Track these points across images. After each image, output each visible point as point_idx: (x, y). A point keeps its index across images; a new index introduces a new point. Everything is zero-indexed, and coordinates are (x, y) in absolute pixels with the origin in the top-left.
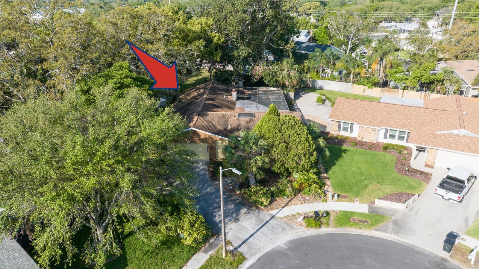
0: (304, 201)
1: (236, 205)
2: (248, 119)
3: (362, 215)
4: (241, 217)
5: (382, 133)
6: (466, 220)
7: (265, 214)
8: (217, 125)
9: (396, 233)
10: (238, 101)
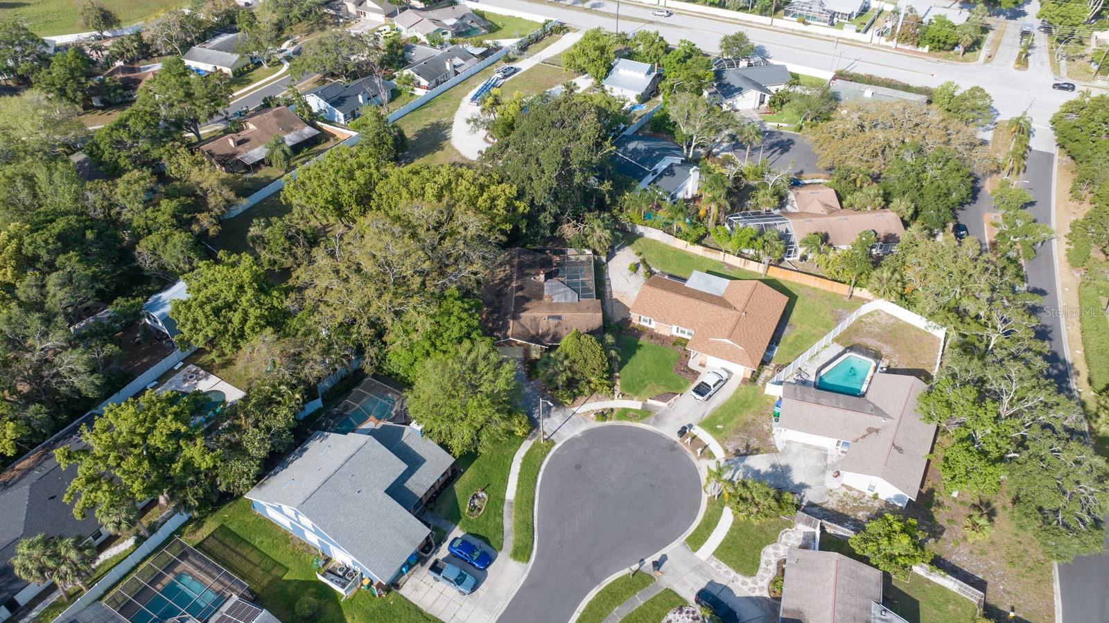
0: (598, 399)
2: (556, 321)
3: (636, 411)
4: (552, 414)
5: (675, 328)
6: (704, 414)
7: (569, 412)
8: (529, 328)
9: (654, 424)
10: (546, 284)
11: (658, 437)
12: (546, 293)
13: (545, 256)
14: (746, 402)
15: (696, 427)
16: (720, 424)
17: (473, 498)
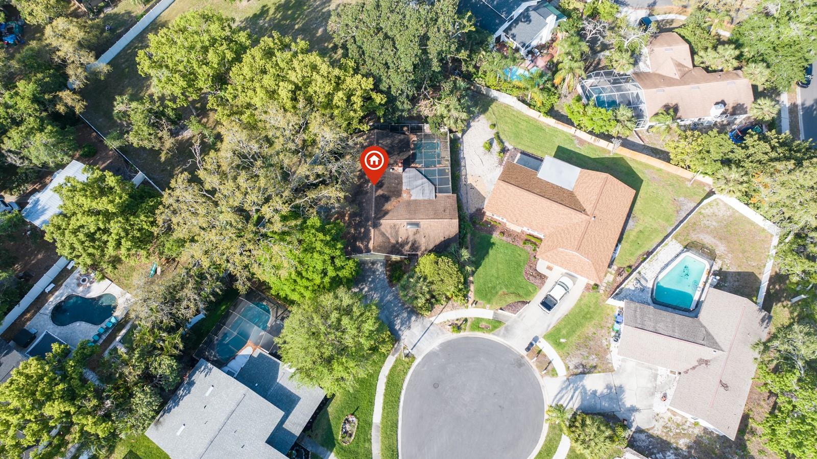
0: (453, 308)
1: (409, 313)
2: (414, 229)
3: (488, 321)
4: (412, 324)
6: (549, 326)
7: (427, 322)
8: (390, 237)
9: (504, 336)
10: (404, 175)
11: (507, 350)
12: (404, 188)
13: (402, 137)
14: (588, 313)
15: (541, 339)
16: (564, 338)
17: (345, 423)
